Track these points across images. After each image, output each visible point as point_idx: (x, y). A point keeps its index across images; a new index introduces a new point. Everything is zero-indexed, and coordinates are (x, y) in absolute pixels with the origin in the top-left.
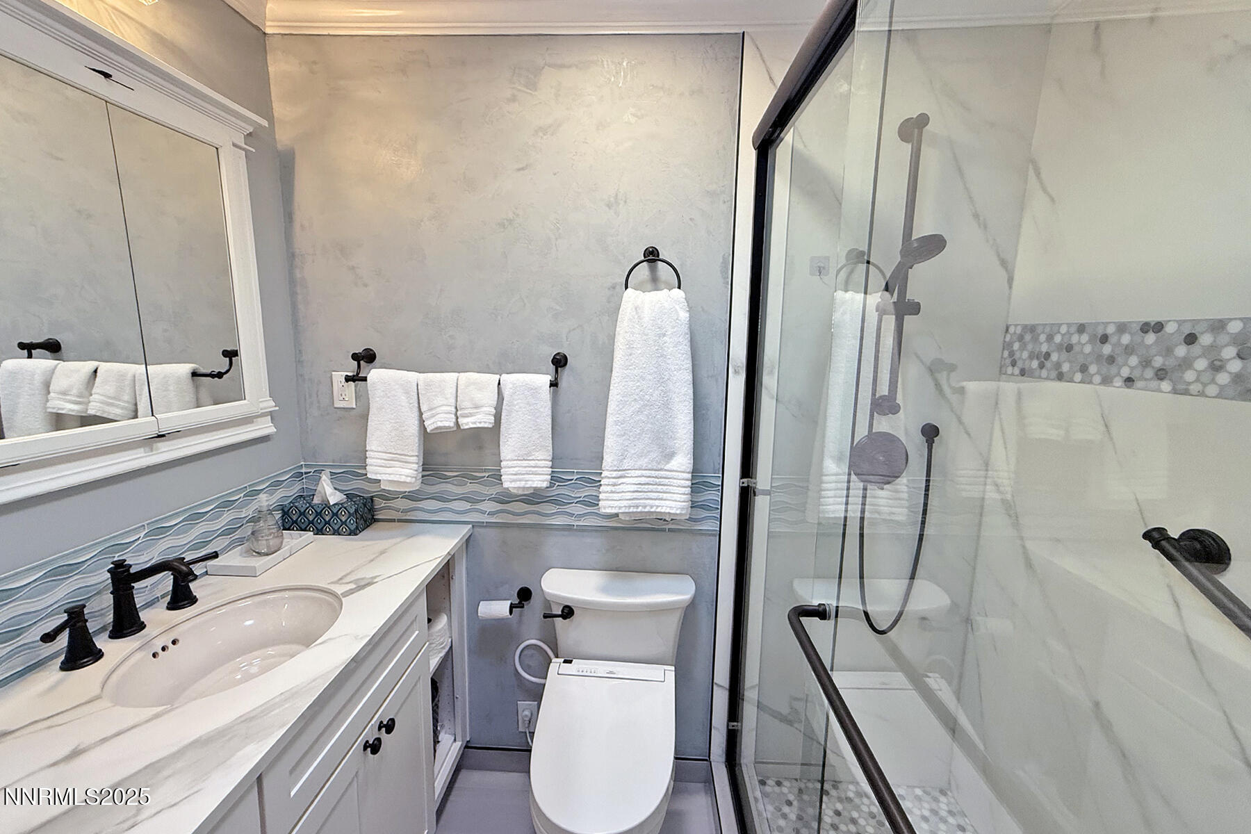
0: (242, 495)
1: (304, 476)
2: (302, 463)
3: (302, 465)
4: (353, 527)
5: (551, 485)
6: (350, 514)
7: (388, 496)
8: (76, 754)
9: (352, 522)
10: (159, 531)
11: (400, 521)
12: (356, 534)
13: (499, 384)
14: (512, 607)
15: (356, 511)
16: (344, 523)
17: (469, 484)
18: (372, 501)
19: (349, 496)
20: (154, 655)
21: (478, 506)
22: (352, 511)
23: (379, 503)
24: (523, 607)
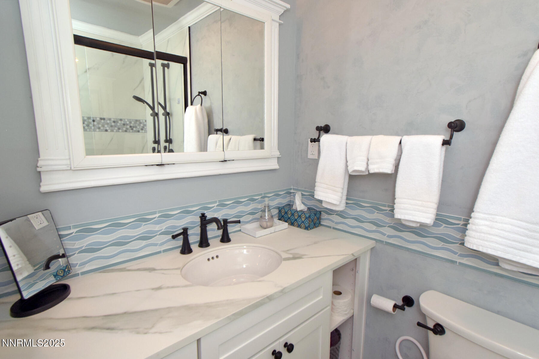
0: (260, 197)
1: (292, 194)
2: (292, 187)
3: (291, 188)
4: (307, 225)
5: (435, 224)
6: (306, 218)
7: (330, 212)
8: (159, 288)
9: (307, 222)
10: (222, 205)
11: (334, 228)
12: (308, 230)
13: (400, 143)
14: (395, 307)
15: (309, 217)
16: (303, 222)
17: (376, 214)
18: (320, 213)
19: (309, 209)
20: (209, 260)
21: (381, 229)
22: (307, 216)
23: (324, 216)
24: (404, 309)
